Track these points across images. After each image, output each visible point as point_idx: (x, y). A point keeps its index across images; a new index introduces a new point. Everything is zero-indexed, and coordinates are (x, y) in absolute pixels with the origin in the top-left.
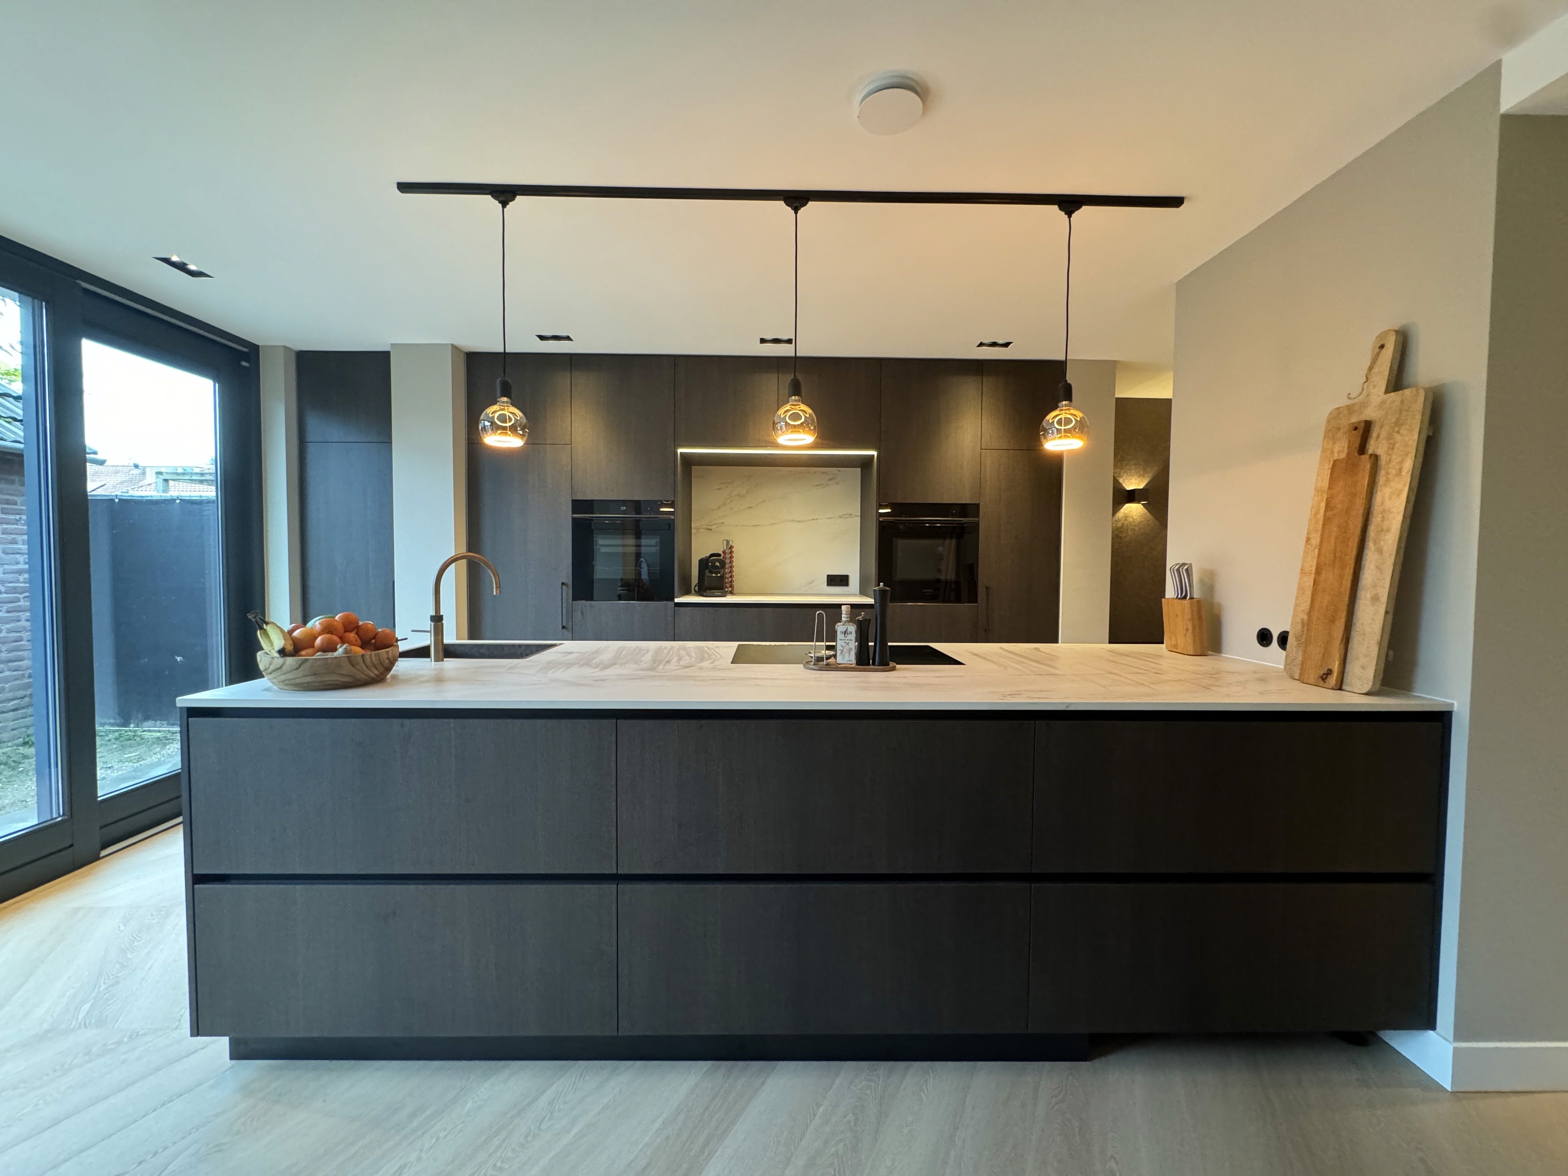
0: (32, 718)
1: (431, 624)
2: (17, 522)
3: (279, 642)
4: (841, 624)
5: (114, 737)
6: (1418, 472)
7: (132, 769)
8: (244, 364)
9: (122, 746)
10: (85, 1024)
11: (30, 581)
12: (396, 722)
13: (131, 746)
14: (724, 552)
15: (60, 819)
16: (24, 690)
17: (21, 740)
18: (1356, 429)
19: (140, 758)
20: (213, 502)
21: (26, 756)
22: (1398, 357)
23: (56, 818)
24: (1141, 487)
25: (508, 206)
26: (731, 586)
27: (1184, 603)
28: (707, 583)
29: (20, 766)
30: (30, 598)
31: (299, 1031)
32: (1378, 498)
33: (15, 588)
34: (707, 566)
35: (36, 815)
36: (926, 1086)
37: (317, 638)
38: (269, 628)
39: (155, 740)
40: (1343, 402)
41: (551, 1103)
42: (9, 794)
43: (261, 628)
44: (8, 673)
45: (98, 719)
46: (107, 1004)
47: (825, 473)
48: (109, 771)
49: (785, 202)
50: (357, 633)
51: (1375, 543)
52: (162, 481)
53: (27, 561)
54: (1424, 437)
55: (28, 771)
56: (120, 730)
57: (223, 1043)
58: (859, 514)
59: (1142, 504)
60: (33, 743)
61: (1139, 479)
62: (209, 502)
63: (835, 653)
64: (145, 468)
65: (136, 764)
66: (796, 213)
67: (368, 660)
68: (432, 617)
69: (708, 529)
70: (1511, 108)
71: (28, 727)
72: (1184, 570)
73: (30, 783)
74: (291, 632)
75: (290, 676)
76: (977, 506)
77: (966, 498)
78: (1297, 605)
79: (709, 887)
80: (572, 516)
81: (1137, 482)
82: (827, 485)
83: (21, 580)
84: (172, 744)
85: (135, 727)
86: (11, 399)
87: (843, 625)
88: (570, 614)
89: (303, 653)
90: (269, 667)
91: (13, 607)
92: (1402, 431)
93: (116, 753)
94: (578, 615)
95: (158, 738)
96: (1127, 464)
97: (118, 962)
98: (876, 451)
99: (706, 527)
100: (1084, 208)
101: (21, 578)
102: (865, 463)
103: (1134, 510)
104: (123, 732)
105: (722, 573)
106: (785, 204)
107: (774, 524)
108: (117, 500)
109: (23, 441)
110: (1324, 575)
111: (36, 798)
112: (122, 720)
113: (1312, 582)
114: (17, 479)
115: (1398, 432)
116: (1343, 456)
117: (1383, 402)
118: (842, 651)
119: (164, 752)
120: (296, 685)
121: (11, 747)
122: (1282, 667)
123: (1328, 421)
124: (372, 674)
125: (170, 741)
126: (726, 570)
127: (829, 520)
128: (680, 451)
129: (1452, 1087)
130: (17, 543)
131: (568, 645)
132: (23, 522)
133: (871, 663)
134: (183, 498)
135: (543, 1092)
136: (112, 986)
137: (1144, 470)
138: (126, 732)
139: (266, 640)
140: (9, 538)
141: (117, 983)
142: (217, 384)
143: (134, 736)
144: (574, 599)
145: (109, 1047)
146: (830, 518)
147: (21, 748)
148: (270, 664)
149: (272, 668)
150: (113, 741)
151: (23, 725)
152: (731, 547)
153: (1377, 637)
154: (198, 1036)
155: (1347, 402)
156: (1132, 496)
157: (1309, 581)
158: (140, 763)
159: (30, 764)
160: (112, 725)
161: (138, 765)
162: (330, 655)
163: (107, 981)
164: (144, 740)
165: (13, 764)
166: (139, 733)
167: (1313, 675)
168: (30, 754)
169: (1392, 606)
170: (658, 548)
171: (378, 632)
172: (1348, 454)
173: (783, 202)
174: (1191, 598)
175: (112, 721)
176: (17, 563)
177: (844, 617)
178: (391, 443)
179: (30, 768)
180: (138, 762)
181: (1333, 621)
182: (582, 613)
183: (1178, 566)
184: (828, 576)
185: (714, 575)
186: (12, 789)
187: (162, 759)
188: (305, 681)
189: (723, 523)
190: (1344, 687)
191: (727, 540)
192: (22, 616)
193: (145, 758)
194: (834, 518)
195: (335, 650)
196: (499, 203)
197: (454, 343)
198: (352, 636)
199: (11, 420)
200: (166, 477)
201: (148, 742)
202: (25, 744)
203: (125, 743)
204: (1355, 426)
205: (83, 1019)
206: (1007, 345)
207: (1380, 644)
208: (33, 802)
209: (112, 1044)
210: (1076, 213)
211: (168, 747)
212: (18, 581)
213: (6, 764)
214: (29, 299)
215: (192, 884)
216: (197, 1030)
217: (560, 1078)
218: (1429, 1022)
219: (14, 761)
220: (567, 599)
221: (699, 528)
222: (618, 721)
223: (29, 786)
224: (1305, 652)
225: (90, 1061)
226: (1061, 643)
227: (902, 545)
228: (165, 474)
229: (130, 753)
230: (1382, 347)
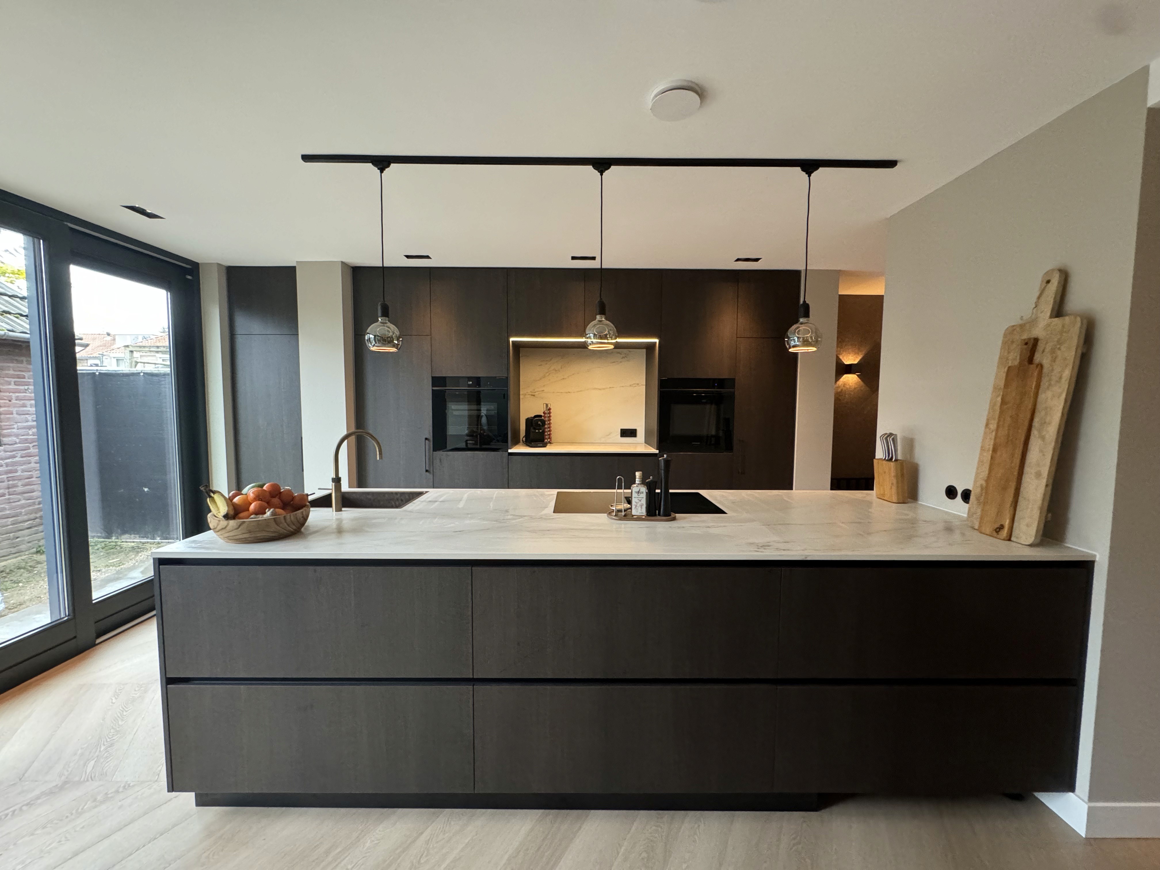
0: (42, 534)
1: (332, 485)
2: (25, 391)
3: (223, 509)
4: (635, 485)
5: (101, 546)
6: (1074, 380)
7: (115, 572)
8: (189, 277)
9: (107, 553)
10: (91, 777)
11: (38, 434)
12: (311, 568)
13: (113, 553)
14: (544, 413)
15: (66, 618)
16: (36, 513)
17: (35, 549)
18: (1026, 344)
19: (120, 563)
20: (168, 374)
21: (39, 562)
22: (1061, 289)
23: (63, 618)
24: (856, 362)
25: (384, 171)
26: (549, 438)
27: (891, 464)
28: (532, 436)
29: (35, 569)
30: (39, 447)
31: (245, 790)
32: (1042, 397)
33: (26, 439)
34: (532, 425)
35: (49, 613)
36: (699, 830)
37: (251, 504)
38: (216, 497)
39: (131, 549)
40: (1015, 321)
41: (427, 842)
42: (28, 591)
43: (210, 497)
44: (23, 502)
45: (90, 534)
46: (107, 761)
47: (619, 353)
48: (98, 574)
49: (593, 167)
50: (280, 498)
51: (1039, 431)
52: (128, 352)
53: (35, 419)
54: (1080, 352)
55: (41, 573)
56: (105, 541)
57: (191, 796)
58: (645, 384)
59: (857, 375)
60: (44, 552)
61: (854, 356)
62: (165, 375)
63: (630, 507)
64: (114, 335)
65: (117, 568)
66: (602, 175)
67: (288, 520)
68: (333, 479)
69: (532, 395)
70: (1155, 104)
71: (39, 540)
72: (891, 439)
73: (42, 582)
74: (231, 499)
75: (231, 534)
76: (733, 380)
77: (725, 376)
78: (977, 474)
79: (540, 688)
80: (432, 389)
81: (853, 358)
82: (621, 362)
83: (30, 434)
84: (143, 552)
85: (116, 539)
86: (18, 299)
87: (637, 486)
88: (431, 461)
89: (241, 515)
90: (217, 528)
91: (26, 453)
92: (1062, 348)
93: (103, 559)
94: (437, 462)
95: (133, 547)
96: (846, 345)
97: (113, 728)
98: (658, 339)
99: (531, 393)
100: (820, 168)
101: (30, 432)
102: (650, 347)
103: (851, 380)
104: (108, 543)
105: (543, 429)
106: (593, 168)
107: (581, 391)
108: (97, 373)
109: (28, 332)
110: (999, 453)
111: (47, 594)
112: (107, 534)
113: (990, 457)
114: (24, 359)
115: (1059, 349)
116: (1016, 363)
117: (1048, 325)
118: (636, 506)
119: (137, 558)
120: (237, 540)
121: (28, 555)
122: (965, 515)
123: (1005, 335)
124: (292, 530)
125: (142, 549)
126: (546, 426)
127: (622, 388)
128: (512, 339)
129: (1086, 835)
130: (26, 407)
131: (432, 493)
132: (30, 391)
133: (657, 513)
134: (145, 372)
135: (422, 833)
136: (110, 747)
137: (859, 349)
138: (109, 542)
139: (214, 506)
140: (20, 403)
141: (112, 745)
142: (169, 293)
143: (115, 546)
144: (434, 451)
145: (109, 796)
146: (623, 387)
147: (35, 555)
148: (218, 525)
149: (219, 528)
150: (101, 549)
151: (35, 539)
152: (550, 409)
153: (1039, 503)
154: (173, 791)
155: (1020, 322)
156: (849, 369)
157: (988, 456)
158: (121, 567)
159: (43, 568)
160: (99, 537)
161: (120, 569)
162: (261, 517)
163: (105, 743)
164: (122, 549)
165: (30, 568)
166: (119, 543)
167: (988, 530)
168: (41, 561)
169: (1051, 481)
170: (496, 412)
171: (295, 496)
172: (1020, 363)
173: (591, 166)
174: (896, 460)
175: (99, 535)
176: (27, 421)
177: (638, 481)
178: (298, 335)
179: (42, 571)
180: (119, 566)
181: (1005, 488)
182: (440, 460)
183: (886, 436)
184: (622, 430)
185: (537, 431)
186: (30, 587)
187: (137, 564)
188: (243, 537)
189: (543, 391)
190: (1013, 539)
191: (546, 404)
192: (32, 460)
193: (124, 563)
194: (626, 386)
195: (265, 513)
196: (378, 169)
197: (344, 260)
198: (276, 501)
199: (19, 316)
200: (131, 349)
201: (126, 550)
202: (38, 552)
203: (110, 551)
204: (1026, 341)
205: (90, 772)
206: (757, 260)
207: (1041, 509)
208: (46, 598)
209: (112, 793)
210: (815, 172)
211: (140, 554)
212: (28, 434)
213: (24, 568)
214: (31, 238)
215: (165, 684)
216: (172, 787)
217: (433, 822)
218: (1070, 786)
219: (31, 566)
220: (429, 449)
221: (526, 395)
222: (473, 568)
223: (42, 586)
224: (983, 510)
225: (96, 807)
226: (796, 490)
227: (679, 410)
228: (130, 347)
229: (113, 559)
230: (1048, 282)
